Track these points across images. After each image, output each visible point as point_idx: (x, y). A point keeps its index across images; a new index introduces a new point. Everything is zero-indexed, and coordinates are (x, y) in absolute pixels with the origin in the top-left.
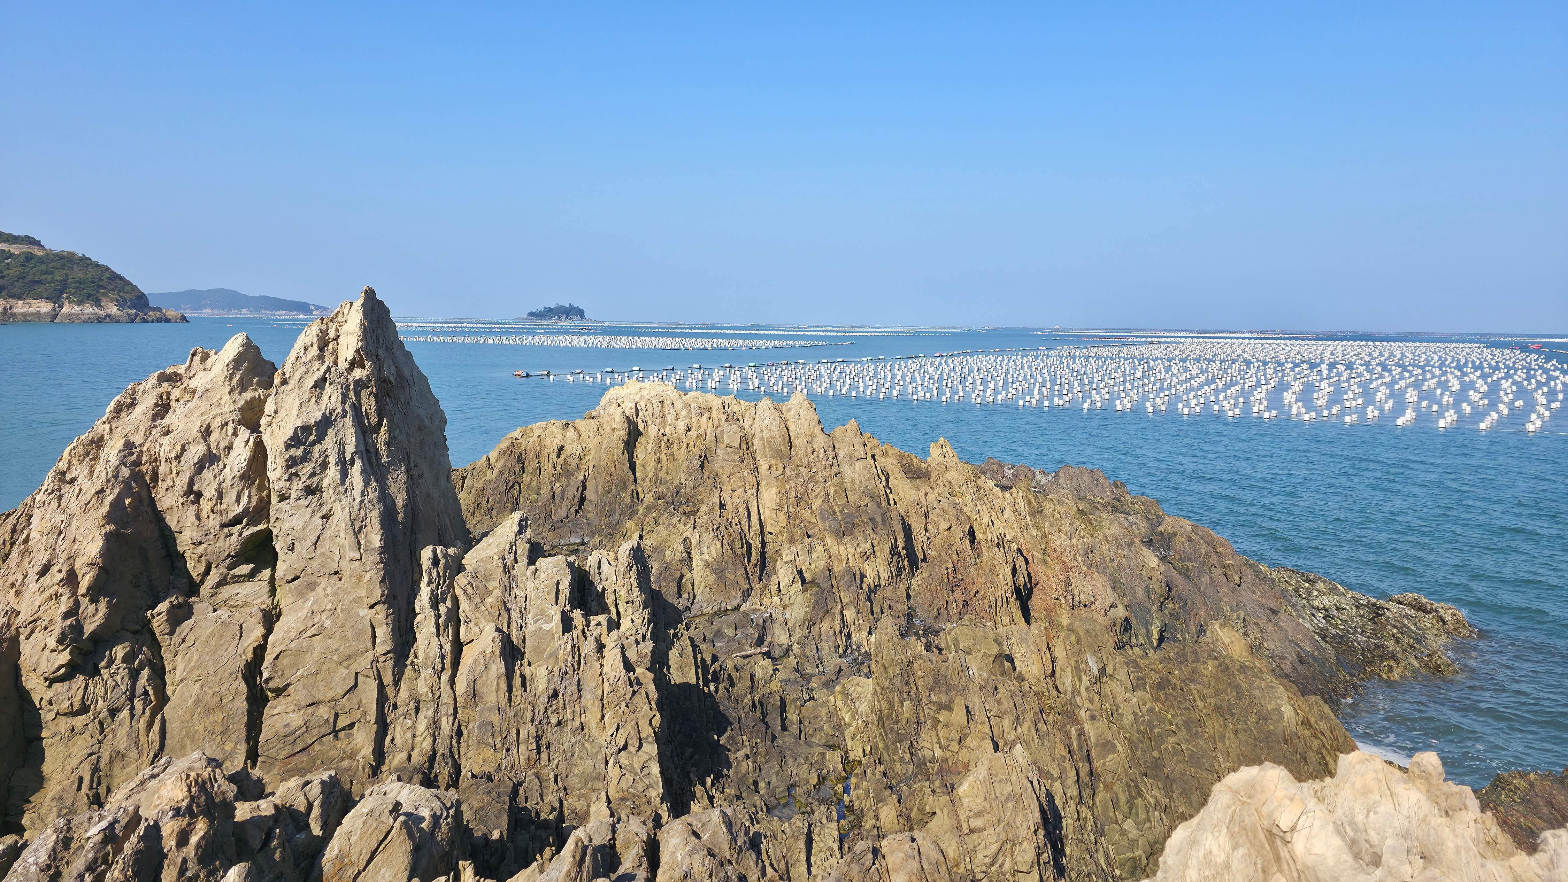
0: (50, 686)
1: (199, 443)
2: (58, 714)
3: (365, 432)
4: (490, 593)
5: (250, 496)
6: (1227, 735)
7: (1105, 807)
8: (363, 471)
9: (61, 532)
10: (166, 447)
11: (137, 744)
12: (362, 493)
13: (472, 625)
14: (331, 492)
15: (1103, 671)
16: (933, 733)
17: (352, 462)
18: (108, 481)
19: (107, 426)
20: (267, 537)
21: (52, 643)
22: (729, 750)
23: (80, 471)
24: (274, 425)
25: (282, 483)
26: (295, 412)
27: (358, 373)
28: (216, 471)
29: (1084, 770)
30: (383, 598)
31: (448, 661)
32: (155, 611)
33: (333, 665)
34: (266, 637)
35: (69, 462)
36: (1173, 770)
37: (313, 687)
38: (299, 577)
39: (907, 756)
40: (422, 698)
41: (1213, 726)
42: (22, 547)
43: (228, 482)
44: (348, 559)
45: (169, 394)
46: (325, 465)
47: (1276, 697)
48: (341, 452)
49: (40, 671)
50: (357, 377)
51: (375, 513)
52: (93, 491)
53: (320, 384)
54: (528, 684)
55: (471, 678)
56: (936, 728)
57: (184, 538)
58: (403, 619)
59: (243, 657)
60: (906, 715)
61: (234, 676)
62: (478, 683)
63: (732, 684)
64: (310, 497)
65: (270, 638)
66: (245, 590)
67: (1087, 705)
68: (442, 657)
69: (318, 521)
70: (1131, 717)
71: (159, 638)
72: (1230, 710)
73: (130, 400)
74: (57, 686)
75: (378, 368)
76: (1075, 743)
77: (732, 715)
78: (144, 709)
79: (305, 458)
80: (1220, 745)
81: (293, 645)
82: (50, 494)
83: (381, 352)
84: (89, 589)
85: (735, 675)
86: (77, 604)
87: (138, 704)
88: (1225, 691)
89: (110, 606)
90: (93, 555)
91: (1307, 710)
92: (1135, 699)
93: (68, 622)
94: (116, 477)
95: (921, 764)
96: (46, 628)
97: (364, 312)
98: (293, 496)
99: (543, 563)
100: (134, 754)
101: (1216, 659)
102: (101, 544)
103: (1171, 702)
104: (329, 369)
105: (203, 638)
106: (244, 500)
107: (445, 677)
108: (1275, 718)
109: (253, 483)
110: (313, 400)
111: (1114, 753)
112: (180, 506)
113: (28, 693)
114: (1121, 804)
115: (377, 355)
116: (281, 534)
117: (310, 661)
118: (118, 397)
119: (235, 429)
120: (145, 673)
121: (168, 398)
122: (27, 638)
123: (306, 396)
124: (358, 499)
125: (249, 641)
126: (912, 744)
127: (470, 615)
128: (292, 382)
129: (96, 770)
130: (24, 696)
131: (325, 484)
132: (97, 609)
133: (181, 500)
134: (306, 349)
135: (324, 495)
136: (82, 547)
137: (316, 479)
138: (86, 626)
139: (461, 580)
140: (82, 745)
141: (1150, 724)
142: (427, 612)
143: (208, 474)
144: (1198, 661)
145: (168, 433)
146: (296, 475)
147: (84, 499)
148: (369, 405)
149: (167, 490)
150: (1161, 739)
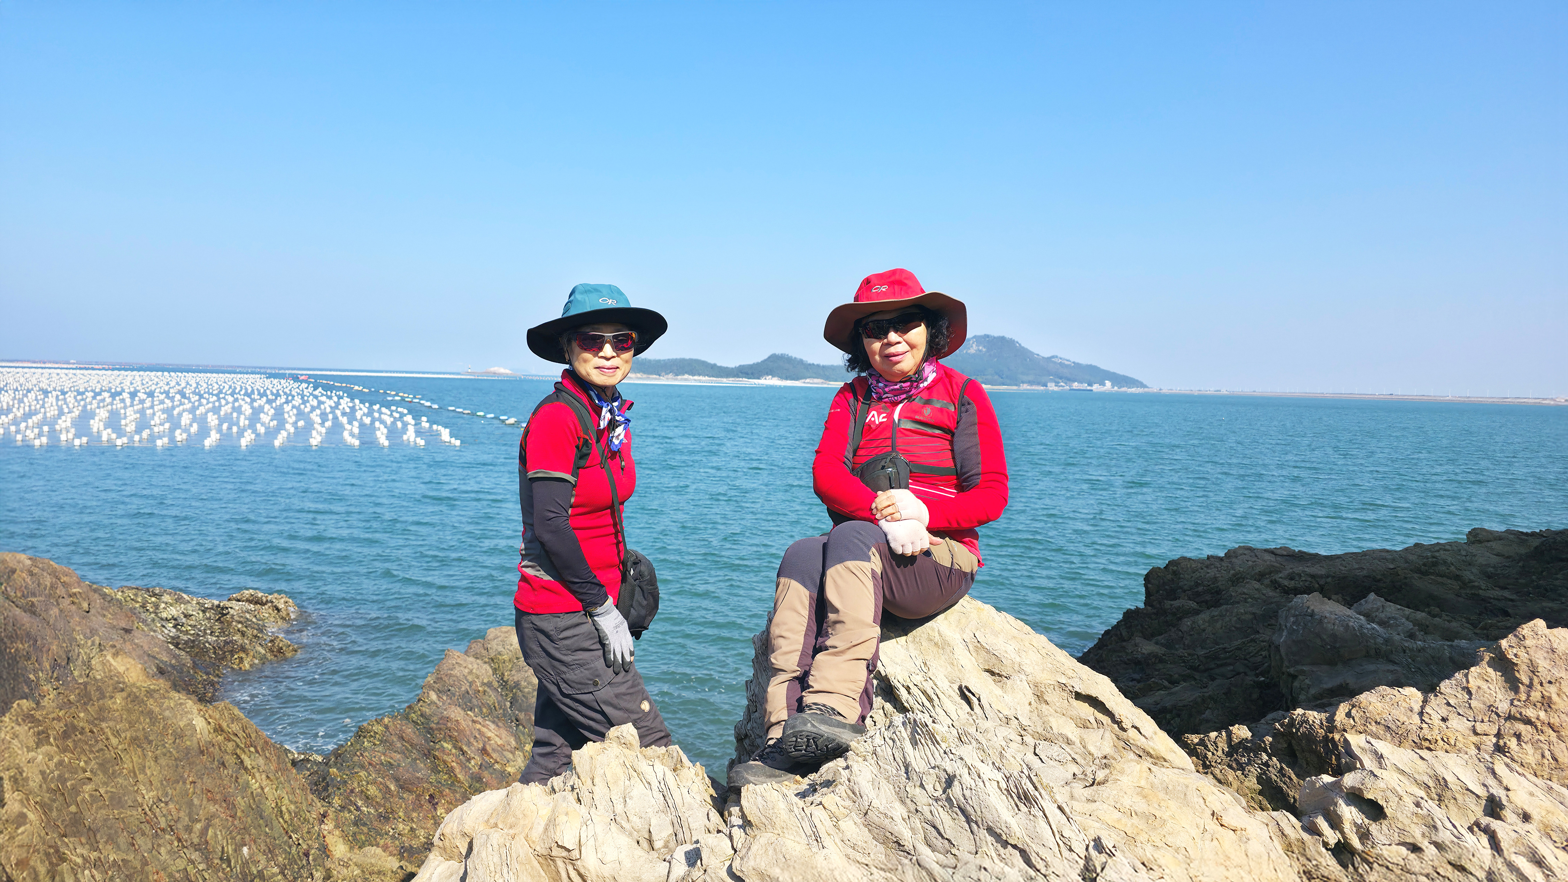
6: (147, 764)
36: (95, 820)
41: (131, 760)
47: (186, 713)
70: (38, 778)
72: (146, 738)
80: (141, 777)
88: (138, 721)
91: (217, 717)
92: (41, 757)
101: (122, 690)
103: (81, 748)
108: (188, 733)
141: (62, 779)
150: (75, 790)
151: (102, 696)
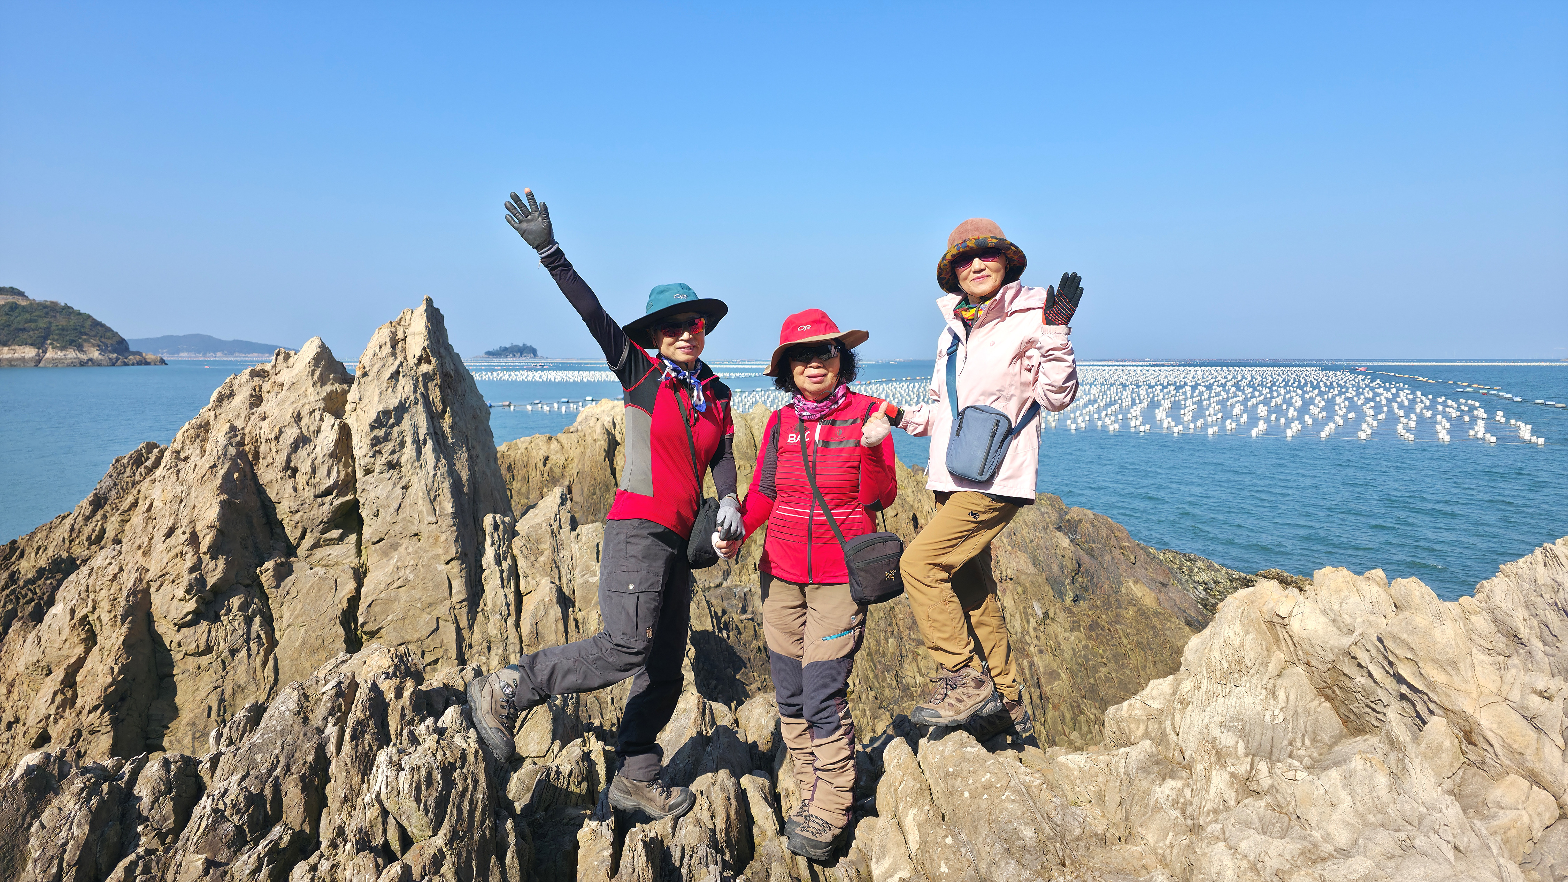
0: (178, 631)
1: (292, 426)
2: (186, 654)
3: (434, 418)
4: (542, 554)
5: (338, 472)
6: (1148, 665)
7: (1054, 723)
8: (434, 450)
9: (182, 501)
10: (266, 430)
11: (254, 679)
12: (435, 467)
13: (529, 579)
14: (409, 466)
15: (1046, 614)
16: (914, 664)
17: (425, 443)
18: (219, 458)
19: (212, 414)
20: (355, 505)
21: (180, 593)
22: (744, 683)
23: (192, 451)
24: (359, 410)
25: (368, 459)
26: (376, 399)
27: (425, 368)
28: (309, 450)
29: (1036, 694)
30: (458, 555)
31: (512, 608)
32: (263, 568)
33: (418, 611)
34: (358, 590)
35: (183, 442)
36: (1107, 694)
37: (402, 630)
38: (383, 539)
39: (894, 683)
40: (493, 639)
41: (1136, 658)
42: (146, 515)
43: (320, 460)
44: (426, 522)
45: (260, 387)
46: (402, 444)
47: (1184, 636)
48: (416, 433)
49: (170, 618)
50: (425, 371)
51: (446, 485)
52: (208, 466)
53: (396, 375)
54: (581, 626)
55: (534, 621)
56: (916, 660)
57: (282, 508)
58: (473, 574)
59: (340, 606)
60: (891, 650)
61: (333, 622)
62: (540, 625)
63: (739, 633)
64: (391, 471)
65: (363, 589)
66: (335, 551)
67: (1035, 642)
68: (508, 605)
69: (399, 491)
70: (1071, 652)
71: (267, 591)
72: (1149, 645)
73: (229, 392)
74: (184, 630)
75: (441, 365)
76: (1027, 673)
77: (744, 656)
78: (259, 650)
79: (387, 438)
80: (1142, 673)
81: (382, 595)
82: (168, 469)
83: (442, 350)
84: (209, 548)
85: (740, 626)
86: (200, 560)
87: (254, 646)
88: (1143, 631)
89: (227, 562)
90: (212, 519)
92: (1073, 638)
93: (194, 575)
94: (225, 454)
95: (906, 689)
96: (173, 582)
97: (427, 316)
98: (376, 471)
99: (582, 529)
100: (252, 687)
101: (1134, 606)
102: (218, 510)
103: (1101, 640)
104: (401, 364)
105: (304, 591)
106: (334, 474)
107: (511, 621)
109: (340, 461)
110: (390, 389)
111: (1059, 680)
112: (279, 480)
113: (160, 637)
114: (1067, 721)
115: (439, 353)
116: (368, 502)
117: (398, 608)
118: (219, 389)
119: (321, 415)
120: (258, 620)
121: (260, 391)
122: (157, 590)
123: (384, 386)
124: (432, 473)
125: (343, 593)
126: (897, 674)
127: (527, 571)
128: (372, 374)
129: (222, 700)
130: (157, 639)
131: (403, 460)
132: (216, 565)
133: (280, 475)
134: (381, 347)
135: (403, 469)
136: (202, 513)
137: (396, 456)
138: (208, 579)
139: (517, 543)
140: (207, 681)
141: (1086, 658)
142: (492, 568)
143: (302, 452)
144: (1121, 607)
145: (264, 419)
146: (380, 452)
147: (200, 472)
148: (435, 395)
149: (267, 466)
150: (1095, 669)
151: (1119, 607)
